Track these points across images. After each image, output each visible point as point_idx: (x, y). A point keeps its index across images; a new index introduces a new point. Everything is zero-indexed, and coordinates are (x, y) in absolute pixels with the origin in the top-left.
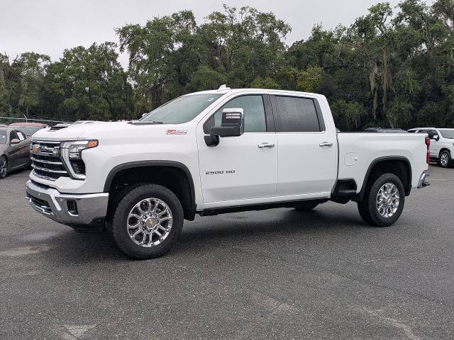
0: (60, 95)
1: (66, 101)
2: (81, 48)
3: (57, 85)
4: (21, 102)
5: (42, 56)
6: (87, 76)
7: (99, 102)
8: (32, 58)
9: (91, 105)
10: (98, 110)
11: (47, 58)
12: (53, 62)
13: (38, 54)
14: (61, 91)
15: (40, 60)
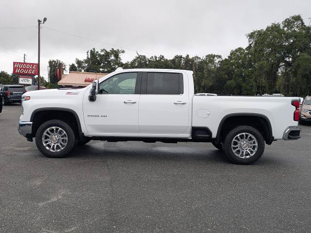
0: (226, 78)
1: (229, 82)
2: (240, 49)
3: (224, 72)
4: (203, 84)
5: (217, 56)
6: (243, 66)
7: (249, 82)
8: (211, 58)
9: (244, 84)
10: (248, 87)
11: (220, 57)
12: (224, 59)
13: (215, 55)
14: (226, 76)
15: (216, 58)
